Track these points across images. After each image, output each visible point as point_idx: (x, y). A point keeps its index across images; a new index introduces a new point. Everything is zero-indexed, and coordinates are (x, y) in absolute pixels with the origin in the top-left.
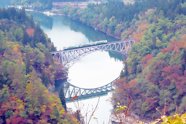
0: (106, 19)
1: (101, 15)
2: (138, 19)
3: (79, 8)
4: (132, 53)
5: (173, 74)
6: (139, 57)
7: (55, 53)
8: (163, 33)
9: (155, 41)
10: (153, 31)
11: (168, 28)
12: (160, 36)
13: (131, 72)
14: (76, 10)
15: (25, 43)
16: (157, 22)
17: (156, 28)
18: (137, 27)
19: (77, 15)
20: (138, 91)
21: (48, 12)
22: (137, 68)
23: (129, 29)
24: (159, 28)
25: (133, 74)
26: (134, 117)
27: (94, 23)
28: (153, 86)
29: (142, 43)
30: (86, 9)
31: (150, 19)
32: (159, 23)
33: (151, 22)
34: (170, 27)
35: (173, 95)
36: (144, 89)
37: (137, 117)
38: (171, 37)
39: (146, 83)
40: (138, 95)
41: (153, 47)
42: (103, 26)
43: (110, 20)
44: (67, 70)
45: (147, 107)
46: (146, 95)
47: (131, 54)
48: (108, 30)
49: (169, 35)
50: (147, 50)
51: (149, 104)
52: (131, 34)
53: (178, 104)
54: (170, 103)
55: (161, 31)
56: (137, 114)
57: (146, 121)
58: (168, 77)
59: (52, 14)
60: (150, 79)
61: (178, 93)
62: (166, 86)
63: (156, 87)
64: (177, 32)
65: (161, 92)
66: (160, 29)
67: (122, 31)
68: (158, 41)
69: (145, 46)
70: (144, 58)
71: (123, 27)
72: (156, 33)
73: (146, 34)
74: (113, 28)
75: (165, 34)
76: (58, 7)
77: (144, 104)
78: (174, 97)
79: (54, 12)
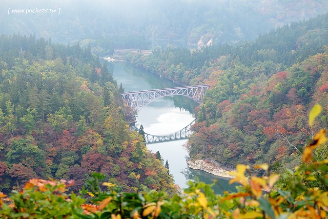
0: (173, 66)
1: (167, 61)
2: (209, 66)
3: (143, 55)
4: (207, 98)
5: (261, 119)
6: (215, 103)
7: (124, 95)
8: (240, 79)
9: (232, 87)
10: (229, 77)
11: (246, 74)
12: (237, 82)
13: (209, 117)
14: (140, 56)
15: (93, 81)
16: (234, 67)
17: (232, 74)
18: (208, 74)
19: (141, 62)
20: (219, 136)
21: (109, 58)
22: (217, 112)
23: (199, 76)
24: (235, 73)
25: (211, 118)
26: (214, 164)
27: (160, 69)
28: (237, 131)
29: (217, 88)
30: (151, 56)
31: (223, 65)
32: (235, 69)
33: (225, 68)
34: (248, 73)
35: (259, 141)
36: (227, 134)
37: (217, 164)
38: (249, 83)
39: (228, 128)
40: (219, 140)
41: (230, 93)
42: (170, 73)
43: (178, 66)
44: (136, 113)
45: (230, 154)
46: (228, 141)
47: (205, 100)
48: (175, 77)
49: (247, 81)
50: (224, 95)
51: (232, 150)
52: (201, 81)
53: (266, 151)
54: (255, 150)
55: (238, 77)
56: (217, 161)
57: (228, 169)
58: (255, 122)
59: (113, 60)
60: (233, 123)
61: (266, 139)
62: (252, 132)
63: (240, 132)
64: (256, 79)
65: (246, 138)
66: (237, 75)
67: (190, 78)
68: (235, 87)
69: (221, 92)
70: (221, 104)
71: (192, 75)
72: (233, 79)
73: (222, 79)
74: (181, 75)
75: (241, 80)
76: (119, 53)
77: (226, 150)
78: (261, 143)
79: (116, 58)
